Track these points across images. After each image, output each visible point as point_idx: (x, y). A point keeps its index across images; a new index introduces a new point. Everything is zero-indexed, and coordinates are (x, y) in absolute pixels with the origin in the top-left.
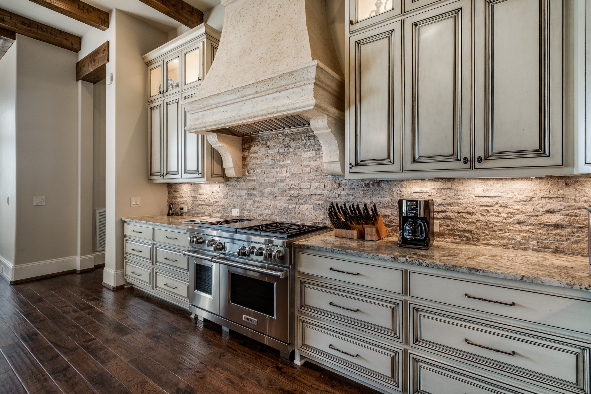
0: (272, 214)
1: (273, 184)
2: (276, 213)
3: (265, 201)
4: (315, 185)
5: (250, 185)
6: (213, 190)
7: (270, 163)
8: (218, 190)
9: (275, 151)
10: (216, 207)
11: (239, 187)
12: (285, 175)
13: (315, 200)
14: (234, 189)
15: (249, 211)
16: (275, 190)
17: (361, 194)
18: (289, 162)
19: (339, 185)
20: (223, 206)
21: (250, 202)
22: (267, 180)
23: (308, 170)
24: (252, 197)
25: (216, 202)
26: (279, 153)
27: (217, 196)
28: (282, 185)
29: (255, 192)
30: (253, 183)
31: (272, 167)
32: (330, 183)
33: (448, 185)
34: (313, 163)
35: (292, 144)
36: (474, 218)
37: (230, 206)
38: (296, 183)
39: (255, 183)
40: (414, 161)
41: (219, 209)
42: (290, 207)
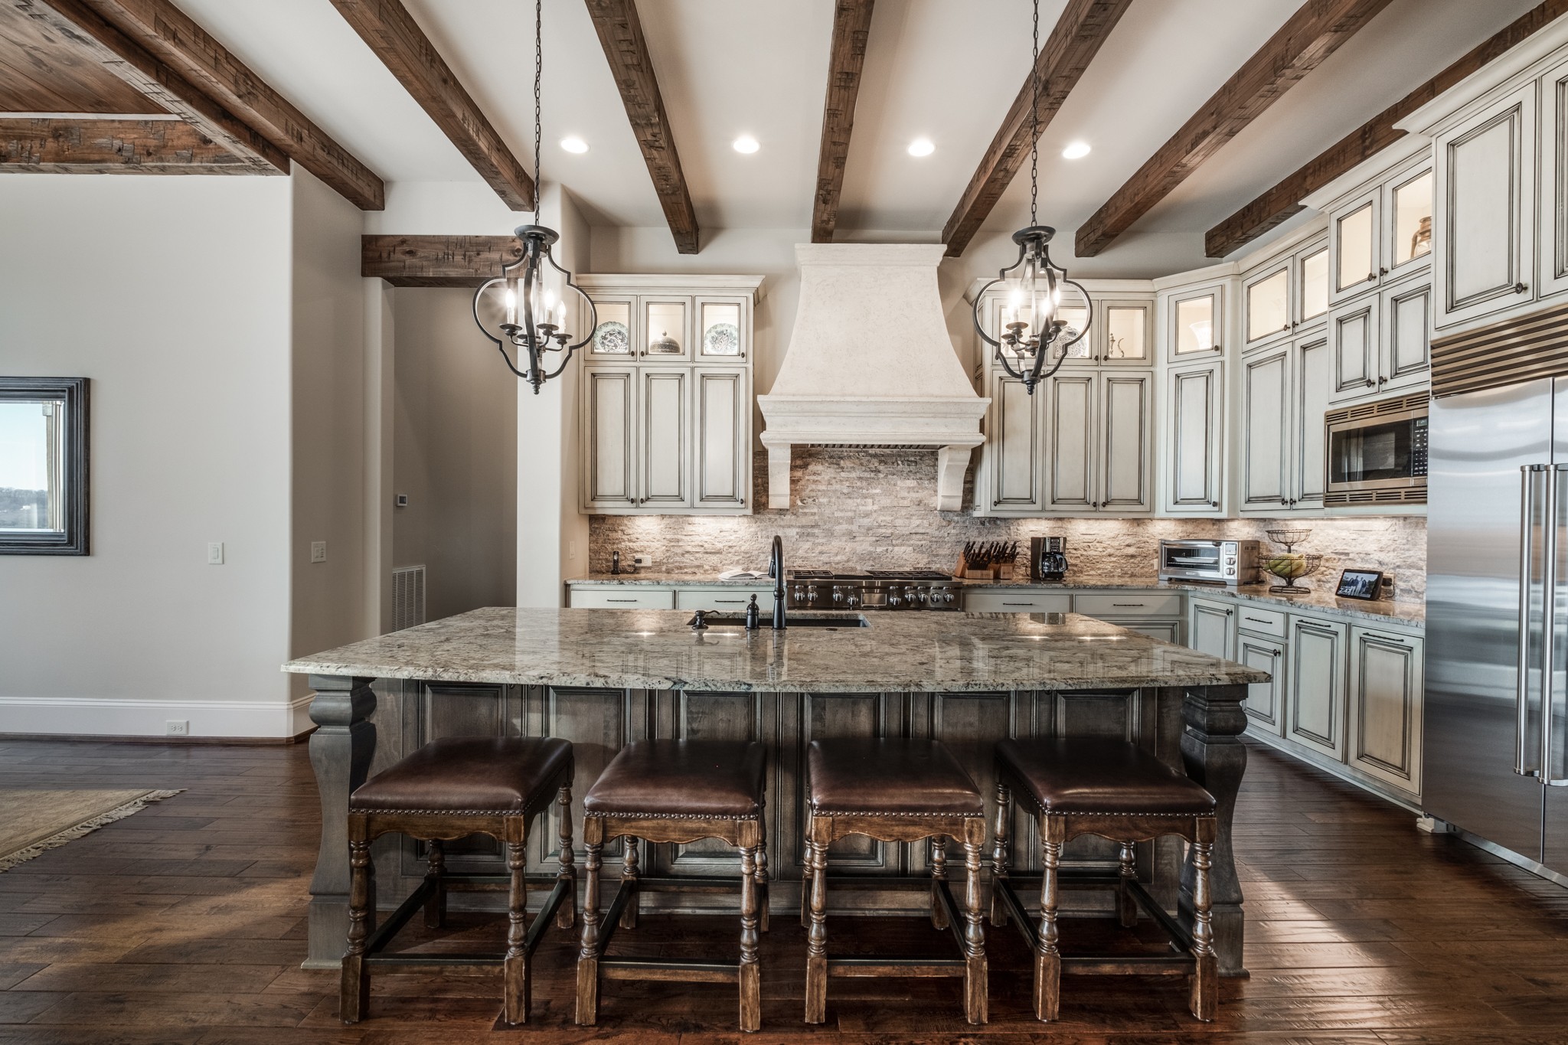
0: (848, 561)
1: (851, 521)
2: (855, 559)
3: (836, 544)
4: (916, 522)
5: (804, 521)
6: (724, 529)
7: (845, 491)
8: (736, 527)
9: (854, 475)
10: (730, 555)
11: (782, 523)
12: (870, 508)
13: (915, 540)
14: (772, 526)
15: (804, 559)
16: (854, 528)
17: (976, 533)
18: (878, 491)
19: (949, 522)
20: (747, 553)
21: (807, 545)
22: (838, 514)
23: (906, 503)
24: (809, 538)
25: (730, 547)
26: (860, 478)
27: (732, 538)
28: (866, 522)
29: (816, 531)
30: (812, 517)
31: (849, 496)
32: (937, 520)
33: (1060, 523)
34: (914, 495)
35: (881, 467)
36: (1078, 553)
37: (763, 553)
38: (889, 518)
39: (817, 517)
40: (1053, 502)
41: (737, 558)
42: (879, 550)
